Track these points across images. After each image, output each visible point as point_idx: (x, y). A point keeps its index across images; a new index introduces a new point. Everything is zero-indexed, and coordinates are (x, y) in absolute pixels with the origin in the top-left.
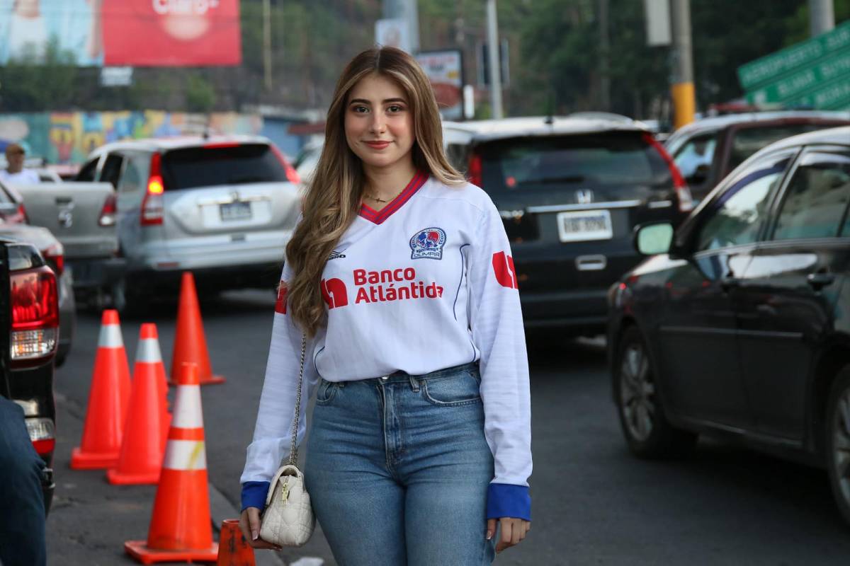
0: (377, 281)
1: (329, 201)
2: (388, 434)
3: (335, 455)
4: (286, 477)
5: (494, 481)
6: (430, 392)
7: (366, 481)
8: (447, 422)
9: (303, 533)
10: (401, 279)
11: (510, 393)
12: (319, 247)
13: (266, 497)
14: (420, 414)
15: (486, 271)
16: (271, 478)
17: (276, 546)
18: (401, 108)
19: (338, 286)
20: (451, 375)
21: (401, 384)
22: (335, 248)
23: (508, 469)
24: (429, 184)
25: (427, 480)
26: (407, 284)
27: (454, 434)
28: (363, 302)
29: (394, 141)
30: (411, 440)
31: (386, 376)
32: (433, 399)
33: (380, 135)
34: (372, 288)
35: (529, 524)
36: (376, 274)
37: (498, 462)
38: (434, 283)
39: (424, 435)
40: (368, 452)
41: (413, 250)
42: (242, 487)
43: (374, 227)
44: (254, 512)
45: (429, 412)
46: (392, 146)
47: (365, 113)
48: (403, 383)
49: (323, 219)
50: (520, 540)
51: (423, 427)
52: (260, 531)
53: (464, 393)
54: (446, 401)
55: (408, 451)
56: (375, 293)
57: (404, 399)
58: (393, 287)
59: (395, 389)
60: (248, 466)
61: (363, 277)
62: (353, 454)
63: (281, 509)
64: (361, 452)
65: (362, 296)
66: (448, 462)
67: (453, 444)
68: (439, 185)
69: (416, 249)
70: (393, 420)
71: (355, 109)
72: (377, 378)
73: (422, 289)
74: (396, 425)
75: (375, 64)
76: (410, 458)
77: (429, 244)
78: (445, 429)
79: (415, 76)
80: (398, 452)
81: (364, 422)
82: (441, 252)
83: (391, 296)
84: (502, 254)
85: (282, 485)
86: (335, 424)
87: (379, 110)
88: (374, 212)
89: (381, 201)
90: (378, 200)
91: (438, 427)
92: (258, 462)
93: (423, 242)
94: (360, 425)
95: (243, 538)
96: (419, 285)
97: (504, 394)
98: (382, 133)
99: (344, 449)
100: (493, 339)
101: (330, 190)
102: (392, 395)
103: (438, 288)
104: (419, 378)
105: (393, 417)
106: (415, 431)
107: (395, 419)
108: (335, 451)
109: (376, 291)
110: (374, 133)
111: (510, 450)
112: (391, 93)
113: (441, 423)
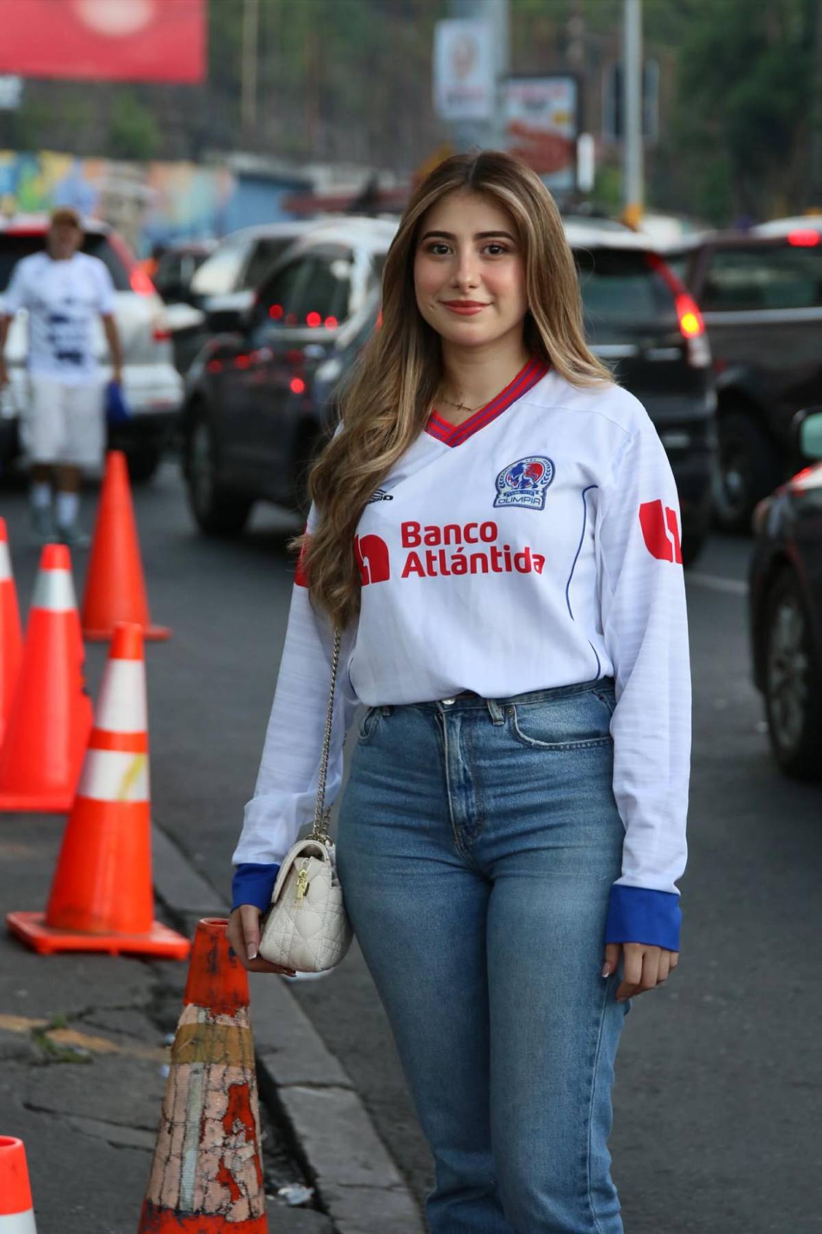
0: (437, 542)
1: (381, 402)
2: (454, 794)
3: (377, 828)
4: (305, 859)
5: (620, 882)
6: (523, 726)
7: (423, 874)
8: (551, 777)
9: (330, 951)
10: (475, 541)
11: (655, 737)
12: (357, 482)
13: (272, 889)
14: (505, 762)
15: (627, 531)
16: (282, 858)
17: (284, 969)
18: (506, 249)
19: (376, 547)
20: (562, 698)
21: (474, 713)
22: (382, 485)
23: (644, 862)
24: (547, 383)
25: (517, 872)
26: (483, 548)
27: (563, 796)
28: (414, 575)
29: (492, 303)
30: (491, 805)
31: (450, 698)
32: (527, 738)
33: (468, 290)
34: (429, 553)
35: (675, 956)
36: (436, 529)
37: (629, 851)
38: (527, 549)
39: (513, 798)
40: (426, 823)
41: (499, 492)
42: (236, 871)
43: (445, 451)
44: (251, 914)
45: (522, 759)
46: (489, 310)
47: (448, 255)
48: (478, 710)
49: (369, 432)
50: (658, 982)
51: (511, 784)
52: (259, 944)
53: (581, 729)
54: (552, 741)
55: (488, 823)
56: (434, 562)
57: (478, 738)
58: (462, 553)
59: (463, 720)
60: (245, 836)
61: (415, 534)
62: (403, 827)
63: (294, 912)
64: (414, 823)
65: (413, 564)
66: (550, 844)
67: (560, 813)
68: (562, 385)
69: (503, 491)
70: (462, 773)
71: (430, 249)
72: (433, 702)
73: (507, 556)
74: (467, 779)
75: (467, 174)
76: (492, 836)
77: (525, 483)
78: (550, 787)
79: (533, 198)
80: (471, 825)
81: (419, 775)
82: (543, 498)
83: (459, 568)
84: (656, 505)
85: (298, 873)
86: (377, 777)
87: (469, 250)
88: (449, 426)
89: (465, 408)
90: (460, 407)
91: (536, 784)
92: (262, 833)
93: (517, 480)
94: (413, 779)
95: (232, 952)
96: (503, 551)
97: (645, 737)
98: (472, 287)
99: (390, 818)
100: (638, 646)
101: (385, 383)
102: (458, 729)
103: (535, 556)
104: (504, 703)
105: (461, 766)
106: (499, 791)
107: (465, 770)
108: (376, 821)
109: (435, 558)
110: (458, 287)
111: (649, 831)
112: (489, 222)
113: (542, 779)
